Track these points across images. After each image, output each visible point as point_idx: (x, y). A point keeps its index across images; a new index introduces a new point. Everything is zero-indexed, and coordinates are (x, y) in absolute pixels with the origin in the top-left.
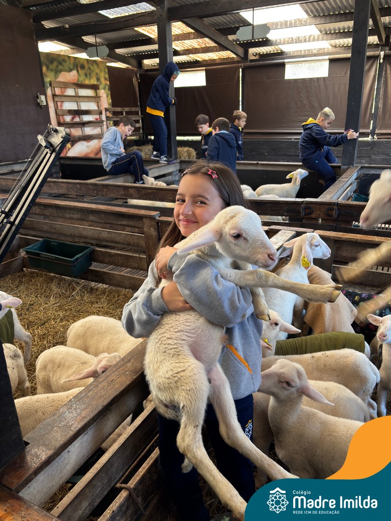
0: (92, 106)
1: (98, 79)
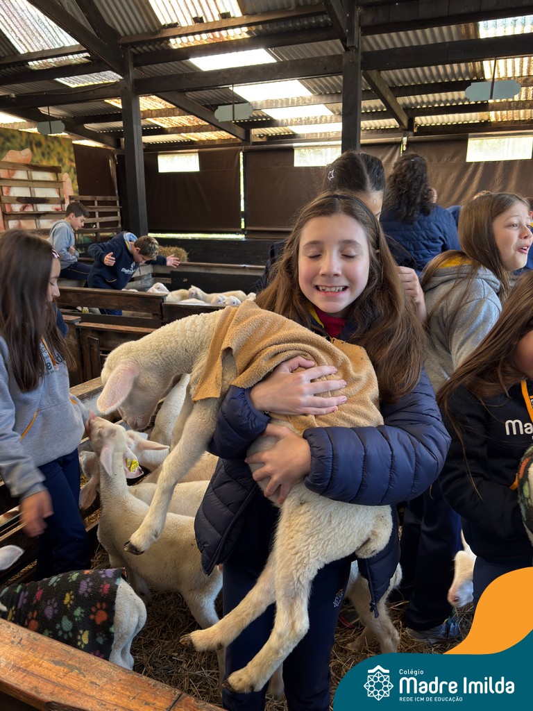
0: (52, 193)
1: (60, 160)
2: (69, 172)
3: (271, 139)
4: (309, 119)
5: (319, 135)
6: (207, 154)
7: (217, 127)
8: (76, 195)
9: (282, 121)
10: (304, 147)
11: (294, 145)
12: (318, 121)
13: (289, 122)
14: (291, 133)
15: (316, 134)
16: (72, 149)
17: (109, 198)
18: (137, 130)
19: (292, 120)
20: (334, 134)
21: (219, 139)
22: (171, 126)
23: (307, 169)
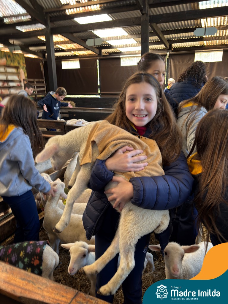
0: (15, 78)
1: (19, 63)
2: (23, 68)
3: (111, 54)
4: (127, 45)
5: (131, 52)
6: (83, 60)
7: (87, 48)
8: (26, 79)
9: (115, 46)
10: (125, 57)
11: (121, 56)
12: (131, 46)
13: (118, 46)
14: (119, 51)
15: (130, 52)
16: (24, 59)
17: (41, 80)
18: (52, 50)
19: (119, 46)
20: (137, 52)
21: (88, 54)
22: (67, 49)
23: (126, 67)
